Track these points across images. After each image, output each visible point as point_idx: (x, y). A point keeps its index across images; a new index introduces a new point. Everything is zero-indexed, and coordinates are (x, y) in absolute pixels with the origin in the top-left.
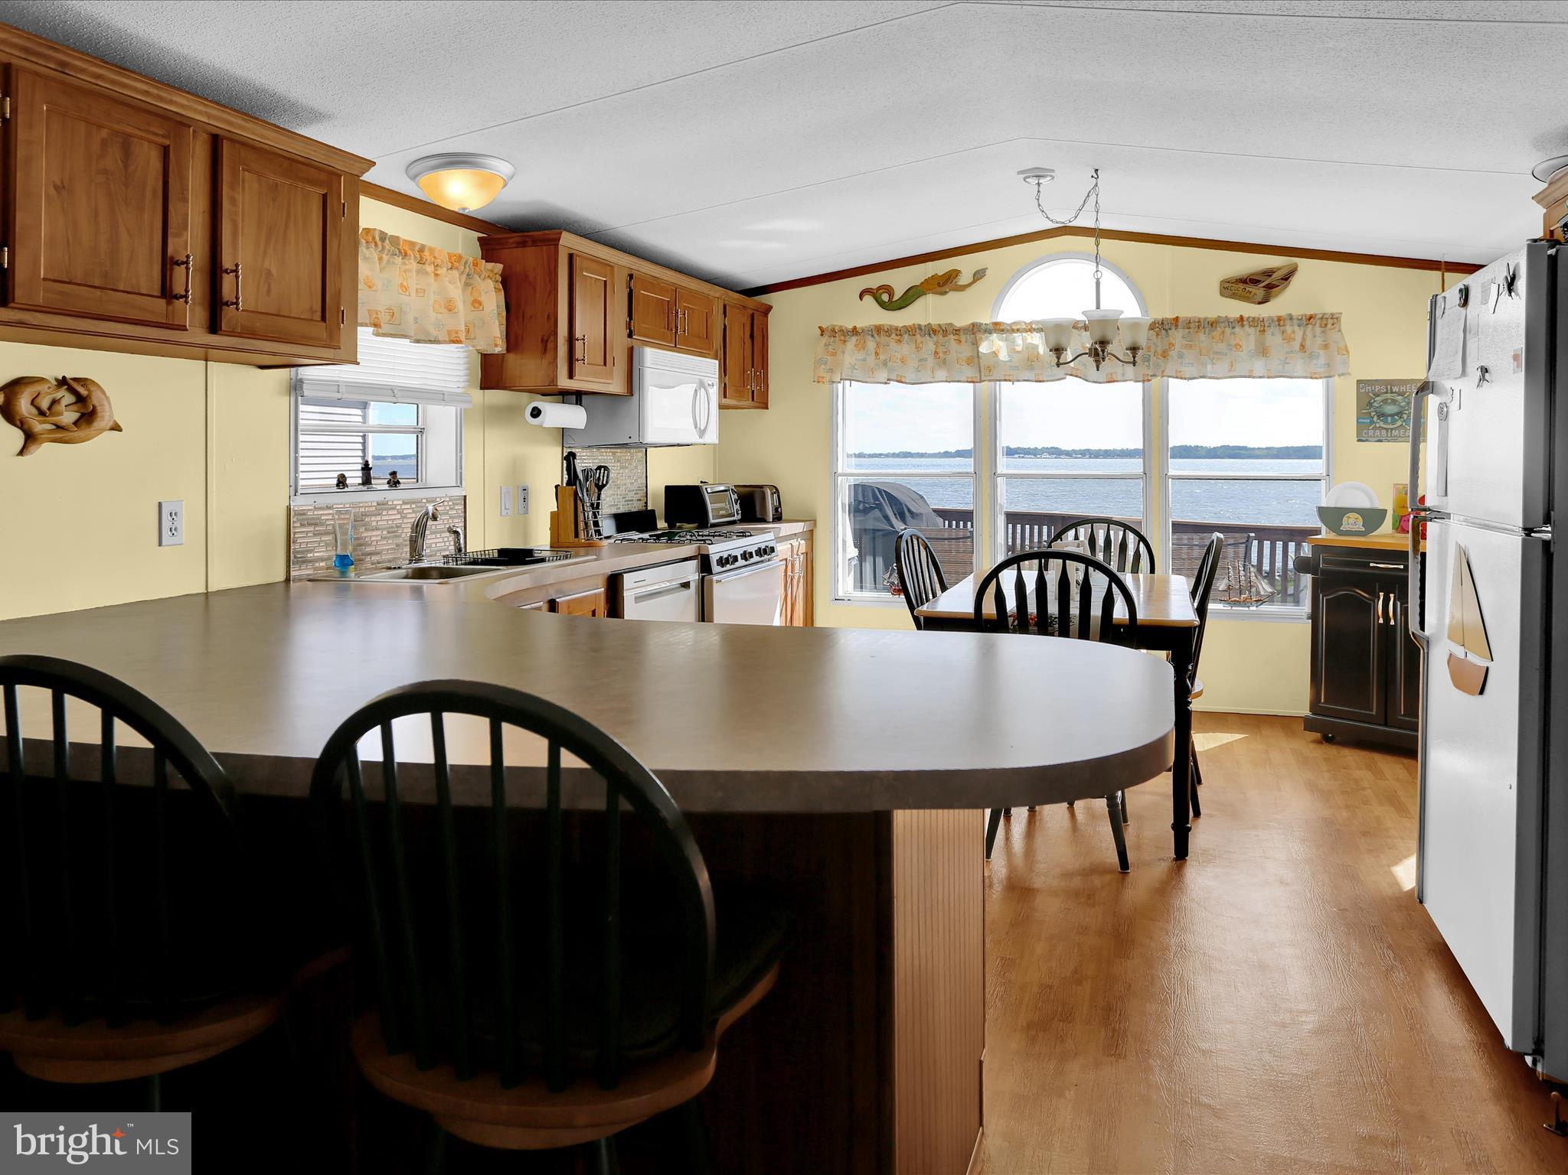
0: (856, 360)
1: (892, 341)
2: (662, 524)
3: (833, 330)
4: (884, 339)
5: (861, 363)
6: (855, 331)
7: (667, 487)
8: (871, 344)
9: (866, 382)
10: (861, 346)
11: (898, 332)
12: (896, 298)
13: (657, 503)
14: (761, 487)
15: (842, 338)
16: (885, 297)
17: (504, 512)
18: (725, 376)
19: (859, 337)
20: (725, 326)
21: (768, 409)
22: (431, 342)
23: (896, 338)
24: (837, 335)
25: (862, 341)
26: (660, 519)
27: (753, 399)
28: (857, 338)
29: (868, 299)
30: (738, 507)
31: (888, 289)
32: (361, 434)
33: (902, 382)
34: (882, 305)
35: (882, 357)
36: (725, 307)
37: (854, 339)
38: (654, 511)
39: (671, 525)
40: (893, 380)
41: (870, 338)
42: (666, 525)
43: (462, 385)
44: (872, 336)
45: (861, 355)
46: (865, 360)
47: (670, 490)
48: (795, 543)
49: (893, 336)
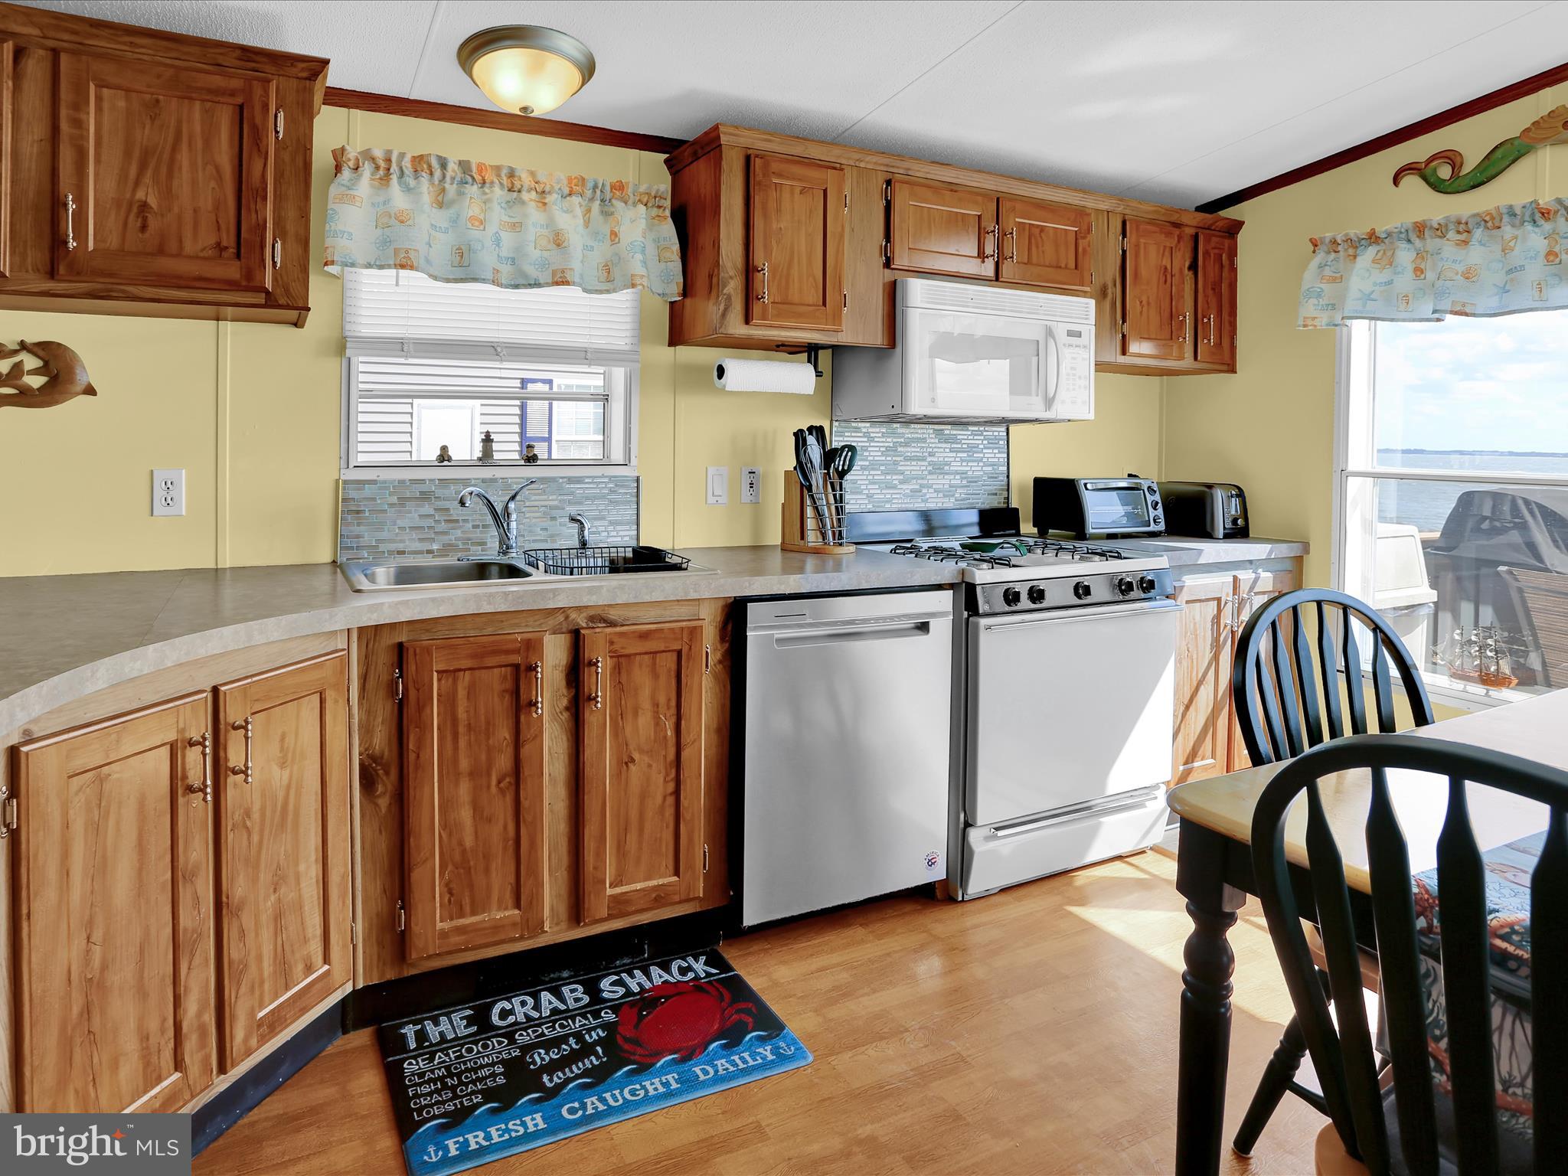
0: (1375, 284)
1: (1448, 248)
2: (1027, 527)
3: (1334, 242)
4: (1432, 243)
5: (1382, 288)
6: (1373, 238)
7: (1038, 482)
8: (1405, 255)
9: (1392, 320)
10: (1388, 261)
11: (1462, 227)
12: (1466, 170)
13: (1022, 501)
14: (1210, 486)
15: (1351, 251)
16: (1445, 172)
17: (711, 500)
18: (1124, 321)
19: (1382, 247)
20: (1124, 252)
21: (1236, 372)
22: (530, 286)
23: (1459, 237)
24: (1340, 248)
25: (1389, 253)
26: (1026, 521)
27: (1196, 358)
28: (1378, 248)
29: (1411, 181)
30: (1160, 511)
31: (1451, 158)
32: (518, 402)
33: (1467, 315)
34: (1437, 186)
35: (1430, 275)
36: (1124, 223)
37: (1371, 252)
38: (1016, 510)
39: (1042, 533)
40: (1446, 312)
41: (1403, 245)
42: (1035, 530)
43: (628, 341)
44: (1409, 241)
45: (1384, 276)
46: (1390, 282)
47: (1041, 484)
48: (1246, 576)
49: (1451, 235)
